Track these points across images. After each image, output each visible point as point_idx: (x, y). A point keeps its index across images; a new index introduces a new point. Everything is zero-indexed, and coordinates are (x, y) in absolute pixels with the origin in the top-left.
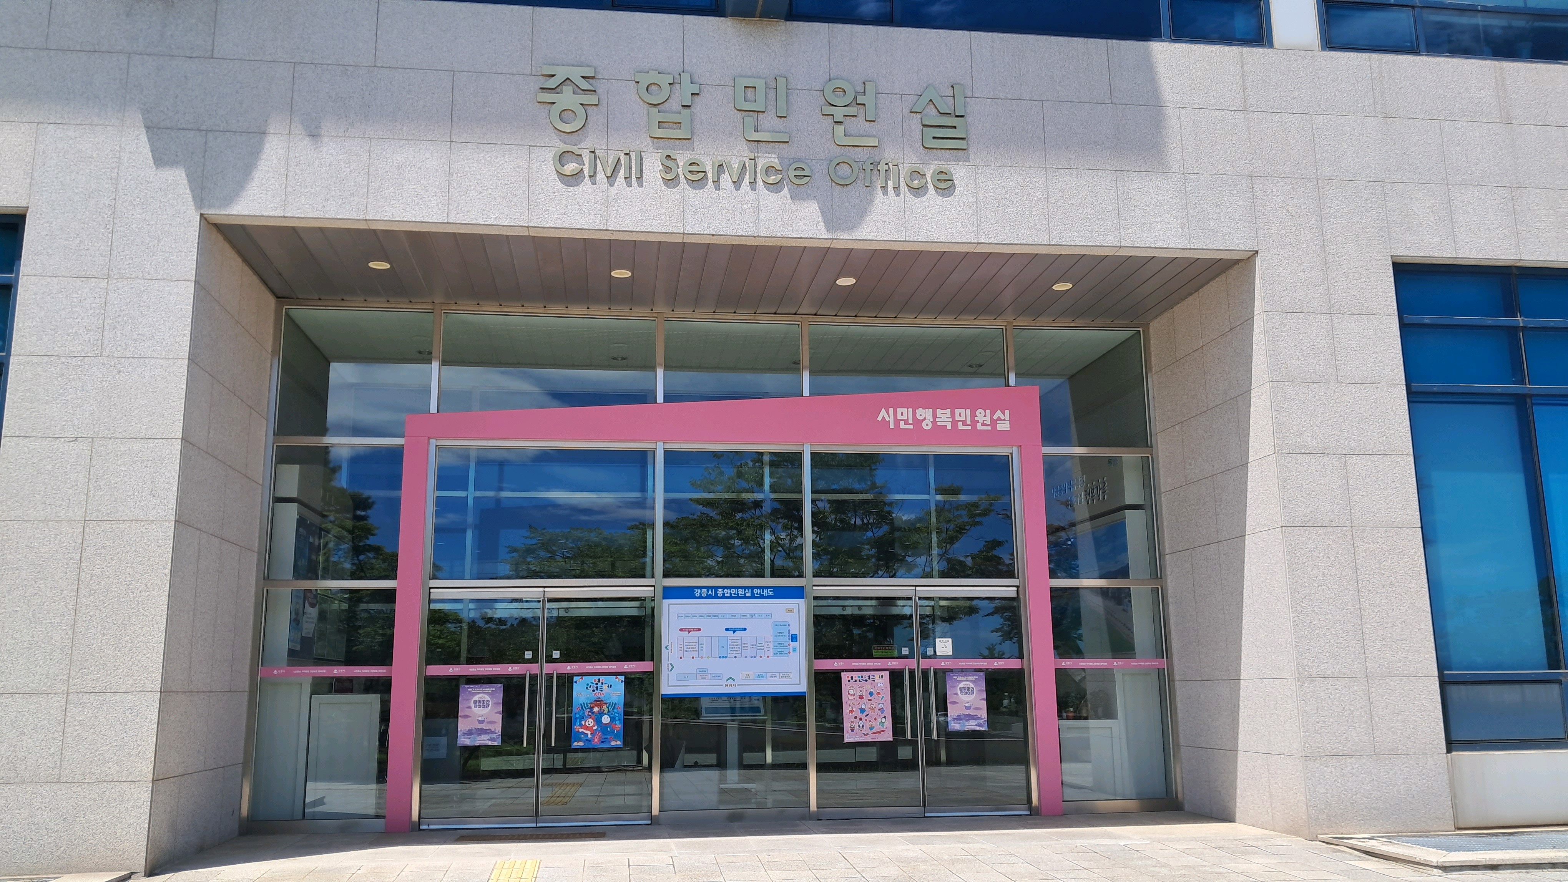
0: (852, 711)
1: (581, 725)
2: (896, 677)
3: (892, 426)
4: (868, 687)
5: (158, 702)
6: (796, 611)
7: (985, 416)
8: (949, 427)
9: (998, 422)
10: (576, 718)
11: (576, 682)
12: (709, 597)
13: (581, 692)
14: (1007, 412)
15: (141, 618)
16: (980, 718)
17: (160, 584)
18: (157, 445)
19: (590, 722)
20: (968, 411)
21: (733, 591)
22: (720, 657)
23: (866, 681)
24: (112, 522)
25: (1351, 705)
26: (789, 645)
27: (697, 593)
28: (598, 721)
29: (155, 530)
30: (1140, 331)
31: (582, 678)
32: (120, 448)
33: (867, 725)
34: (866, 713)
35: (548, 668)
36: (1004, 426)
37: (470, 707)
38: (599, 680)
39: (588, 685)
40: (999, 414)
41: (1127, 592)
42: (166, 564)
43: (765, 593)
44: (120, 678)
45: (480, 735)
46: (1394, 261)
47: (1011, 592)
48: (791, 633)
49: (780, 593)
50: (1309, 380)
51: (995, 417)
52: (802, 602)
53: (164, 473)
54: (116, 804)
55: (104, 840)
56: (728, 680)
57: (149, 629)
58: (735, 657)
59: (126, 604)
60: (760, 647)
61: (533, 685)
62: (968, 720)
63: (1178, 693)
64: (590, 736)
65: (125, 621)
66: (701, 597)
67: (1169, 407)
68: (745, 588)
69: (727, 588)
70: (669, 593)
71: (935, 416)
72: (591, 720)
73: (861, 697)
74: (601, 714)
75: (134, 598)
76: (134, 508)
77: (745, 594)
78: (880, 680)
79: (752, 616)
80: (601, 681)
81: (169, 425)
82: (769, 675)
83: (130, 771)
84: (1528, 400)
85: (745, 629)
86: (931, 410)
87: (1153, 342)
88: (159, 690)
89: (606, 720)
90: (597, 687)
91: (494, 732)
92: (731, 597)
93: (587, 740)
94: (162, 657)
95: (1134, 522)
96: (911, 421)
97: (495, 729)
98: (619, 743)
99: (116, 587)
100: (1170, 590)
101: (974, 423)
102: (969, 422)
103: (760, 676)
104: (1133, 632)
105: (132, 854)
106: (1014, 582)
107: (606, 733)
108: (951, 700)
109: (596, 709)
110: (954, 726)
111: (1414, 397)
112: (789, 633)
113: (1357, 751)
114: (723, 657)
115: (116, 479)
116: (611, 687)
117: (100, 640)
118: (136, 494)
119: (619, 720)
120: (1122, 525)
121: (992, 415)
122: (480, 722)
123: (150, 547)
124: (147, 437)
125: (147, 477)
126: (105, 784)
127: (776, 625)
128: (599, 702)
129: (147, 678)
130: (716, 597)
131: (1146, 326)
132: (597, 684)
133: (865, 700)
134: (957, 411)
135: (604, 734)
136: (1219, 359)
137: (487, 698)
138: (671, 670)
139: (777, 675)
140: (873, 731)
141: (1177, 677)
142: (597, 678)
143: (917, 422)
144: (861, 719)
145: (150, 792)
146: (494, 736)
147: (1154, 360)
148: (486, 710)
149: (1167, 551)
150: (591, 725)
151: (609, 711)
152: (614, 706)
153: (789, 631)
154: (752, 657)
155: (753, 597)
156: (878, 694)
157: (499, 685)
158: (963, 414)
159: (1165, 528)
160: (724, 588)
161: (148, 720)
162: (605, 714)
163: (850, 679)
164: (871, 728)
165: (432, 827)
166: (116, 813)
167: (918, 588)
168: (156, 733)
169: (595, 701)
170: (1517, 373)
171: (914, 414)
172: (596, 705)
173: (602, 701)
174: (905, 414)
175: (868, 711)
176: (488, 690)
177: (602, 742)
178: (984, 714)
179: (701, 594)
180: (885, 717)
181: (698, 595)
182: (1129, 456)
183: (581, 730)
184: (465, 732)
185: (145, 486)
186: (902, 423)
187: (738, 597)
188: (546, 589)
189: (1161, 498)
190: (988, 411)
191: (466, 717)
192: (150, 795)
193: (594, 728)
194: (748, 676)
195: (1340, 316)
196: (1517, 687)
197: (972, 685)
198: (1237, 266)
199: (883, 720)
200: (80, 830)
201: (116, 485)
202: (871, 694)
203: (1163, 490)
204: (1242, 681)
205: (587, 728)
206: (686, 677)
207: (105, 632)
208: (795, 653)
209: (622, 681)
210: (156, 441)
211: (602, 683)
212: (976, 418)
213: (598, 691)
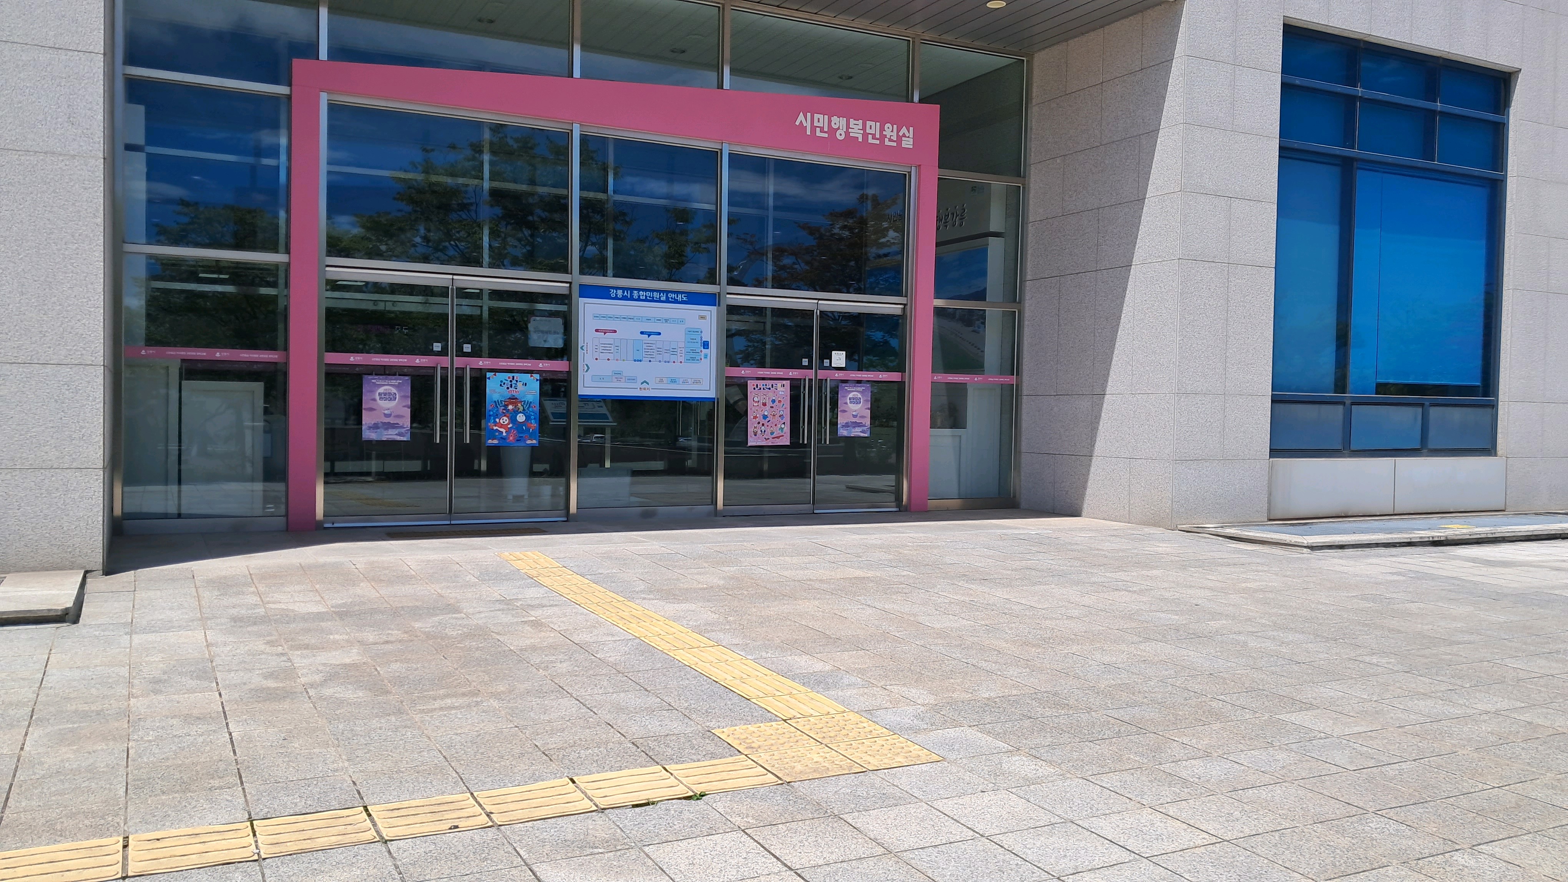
0: (755, 417)
1: (495, 421)
2: (796, 387)
3: (808, 133)
4: (771, 395)
5: (102, 377)
6: (708, 318)
7: (892, 131)
8: (860, 140)
9: (903, 138)
10: (490, 415)
11: (489, 378)
12: (624, 298)
13: (495, 388)
14: (911, 129)
15: (70, 275)
16: (864, 426)
17: (91, 235)
18: (72, 59)
19: (505, 420)
20: (878, 124)
21: (648, 294)
22: (635, 361)
23: (770, 389)
24: (20, 153)
25: (1211, 417)
26: (701, 351)
27: (613, 293)
28: (513, 420)
29: (79, 168)
30: (1023, 60)
31: (495, 375)
32: (21, 56)
33: (769, 431)
34: (768, 419)
35: (459, 362)
36: (907, 143)
37: (374, 400)
38: (513, 377)
39: (501, 382)
40: (904, 130)
41: (982, 315)
42: (97, 210)
43: (679, 298)
44: (50, 347)
45: (387, 429)
46: (1286, 22)
47: (896, 310)
48: (704, 340)
49: (694, 299)
50: (1212, 126)
51: (901, 134)
52: (714, 309)
53: (84, 96)
54: (59, 494)
55: (48, 535)
56: (642, 383)
57: (81, 290)
58: (650, 361)
59: (48, 257)
60: (674, 352)
61: (444, 380)
62: (854, 427)
63: (1024, 406)
64: (504, 434)
65: (48, 277)
66: (616, 298)
67: (1050, 140)
68: (659, 291)
69: (643, 290)
70: (588, 292)
71: (848, 127)
72: (505, 418)
73: (764, 404)
74: (516, 412)
75: (59, 250)
76: (48, 137)
77: (660, 297)
78: (782, 389)
79: (666, 321)
80: (515, 378)
81: (85, 34)
82: (681, 380)
83: (74, 457)
84: (1355, 163)
85: (660, 334)
86: (845, 119)
87: (1036, 72)
88: (102, 364)
89: (521, 418)
90: (511, 386)
91: (402, 427)
92: (646, 300)
93: (502, 438)
94: (102, 324)
95: (996, 249)
96: (826, 129)
97: (403, 424)
98: (534, 442)
99: (32, 236)
100: (1027, 314)
101: (883, 137)
102: (878, 136)
103: (673, 381)
104: (983, 351)
105: (85, 551)
106: (902, 300)
107: (523, 432)
108: (842, 409)
109: (510, 407)
110: (843, 432)
111: (1285, 152)
112: (701, 340)
113: (1211, 456)
114: (638, 361)
115: (19, 96)
116: (526, 384)
117: (18, 299)
118: (49, 119)
119: (535, 419)
120: (984, 251)
121: (898, 131)
122: (387, 416)
123: (74, 188)
124: (57, 46)
125: (62, 98)
126: (42, 471)
127: (690, 331)
128: (513, 400)
129: (84, 349)
130: (632, 299)
131: (1031, 56)
132: (511, 381)
133: (768, 407)
134: (869, 123)
135: (519, 432)
136: (1122, 97)
137: (394, 390)
138: (587, 371)
139: (689, 380)
140: (773, 436)
141: (1025, 392)
142: (511, 375)
143: (832, 131)
144: (763, 425)
145: (102, 480)
146: (403, 430)
147: (1035, 91)
148: (393, 404)
149: (1029, 277)
150: (506, 423)
151: (524, 410)
152: (530, 404)
153: (701, 338)
154: (665, 362)
155: (667, 301)
156: (780, 401)
157: (407, 378)
158: (873, 127)
159: (1029, 257)
160: (639, 290)
161: (91, 398)
162: (520, 412)
163: (755, 386)
164: (772, 433)
165: (336, 525)
166: (59, 504)
167: (820, 302)
168: (102, 414)
169: (510, 398)
170: (1348, 139)
171: (830, 121)
172: (512, 403)
173: (516, 398)
174: (821, 120)
175: (770, 418)
176: (394, 382)
177: (518, 440)
178: (867, 422)
179: (616, 295)
180: (784, 423)
181: (613, 295)
182: (998, 185)
183: (495, 428)
184: (371, 425)
185: (59, 110)
186: (818, 130)
187: (653, 301)
188: (455, 277)
189: (1027, 227)
190: (895, 126)
191: (371, 409)
192: (102, 485)
193: (509, 426)
194: (661, 381)
195: (1241, 68)
196: (1316, 406)
197: (859, 396)
198: (1159, 7)
199: (783, 426)
200: (16, 523)
201: (20, 105)
202: (774, 401)
203: (1031, 219)
204: (1107, 397)
205: (502, 426)
206: (602, 379)
207: (24, 290)
208: (706, 360)
209: (537, 380)
210: (70, 53)
211: (517, 381)
212: (884, 133)
213: (513, 389)
